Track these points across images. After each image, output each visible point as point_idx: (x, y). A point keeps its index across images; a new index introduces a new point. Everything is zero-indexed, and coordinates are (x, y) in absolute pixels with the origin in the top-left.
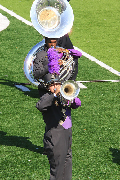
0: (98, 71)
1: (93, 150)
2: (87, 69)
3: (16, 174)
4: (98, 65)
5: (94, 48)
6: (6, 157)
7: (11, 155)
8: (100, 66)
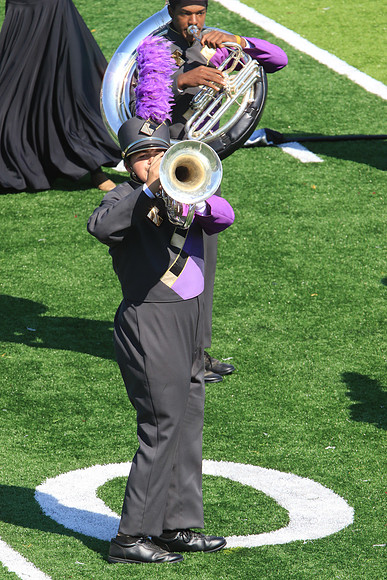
0: (357, 106)
1: (340, 359)
2: (319, 98)
3: (92, 436)
4: (357, 86)
5: (343, 32)
6: (60, 383)
7: (76, 377)
8: (362, 89)
